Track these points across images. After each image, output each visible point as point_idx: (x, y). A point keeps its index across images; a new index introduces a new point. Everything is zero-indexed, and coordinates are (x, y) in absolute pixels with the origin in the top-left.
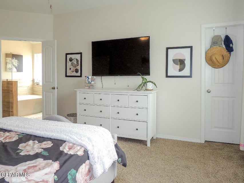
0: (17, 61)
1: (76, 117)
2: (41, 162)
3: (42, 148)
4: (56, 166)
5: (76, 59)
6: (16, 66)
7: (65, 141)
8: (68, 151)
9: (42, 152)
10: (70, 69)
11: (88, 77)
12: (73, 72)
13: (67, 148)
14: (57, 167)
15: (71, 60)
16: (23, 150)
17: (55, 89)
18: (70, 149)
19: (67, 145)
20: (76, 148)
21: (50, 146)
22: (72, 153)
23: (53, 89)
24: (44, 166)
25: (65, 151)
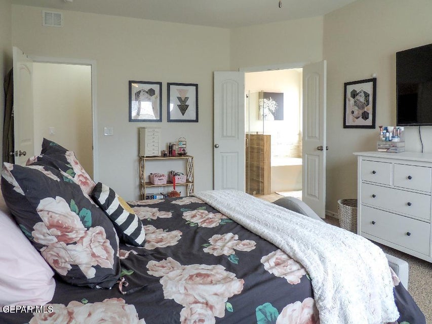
0: (274, 102)
1: (357, 207)
2: (220, 271)
3: (234, 250)
4: (237, 286)
5: (364, 92)
6: (273, 110)
7: (277, 248)
8: (271, 268)
9: (232, 257)
10: (353, 112)
11: (386, 129)
12: (357, 118)
13: (272, 262)
14: (238, 290)
15: (354, 94)
16: (211, 245)
17: (322, 150)
18: (277, 264)
19: (276, 256)
20: (289, 267)
21: (249, 250)
22: (277, 274)
23: (319, 149)
24: (220, 280)
25: (267, 266)
